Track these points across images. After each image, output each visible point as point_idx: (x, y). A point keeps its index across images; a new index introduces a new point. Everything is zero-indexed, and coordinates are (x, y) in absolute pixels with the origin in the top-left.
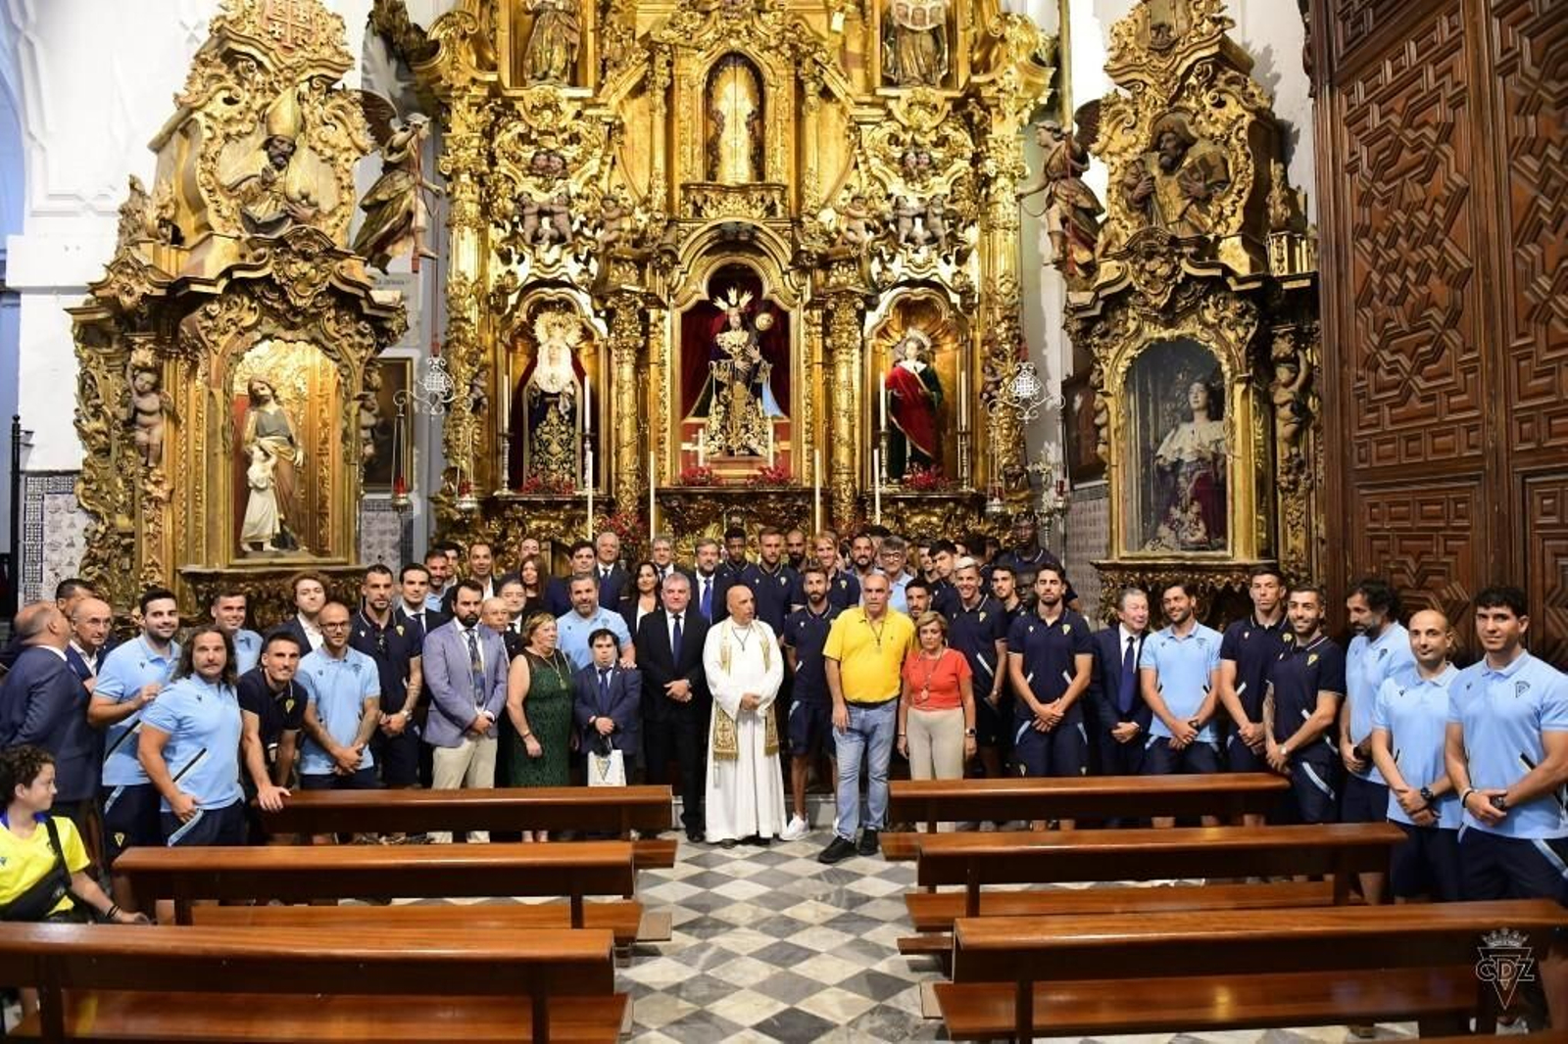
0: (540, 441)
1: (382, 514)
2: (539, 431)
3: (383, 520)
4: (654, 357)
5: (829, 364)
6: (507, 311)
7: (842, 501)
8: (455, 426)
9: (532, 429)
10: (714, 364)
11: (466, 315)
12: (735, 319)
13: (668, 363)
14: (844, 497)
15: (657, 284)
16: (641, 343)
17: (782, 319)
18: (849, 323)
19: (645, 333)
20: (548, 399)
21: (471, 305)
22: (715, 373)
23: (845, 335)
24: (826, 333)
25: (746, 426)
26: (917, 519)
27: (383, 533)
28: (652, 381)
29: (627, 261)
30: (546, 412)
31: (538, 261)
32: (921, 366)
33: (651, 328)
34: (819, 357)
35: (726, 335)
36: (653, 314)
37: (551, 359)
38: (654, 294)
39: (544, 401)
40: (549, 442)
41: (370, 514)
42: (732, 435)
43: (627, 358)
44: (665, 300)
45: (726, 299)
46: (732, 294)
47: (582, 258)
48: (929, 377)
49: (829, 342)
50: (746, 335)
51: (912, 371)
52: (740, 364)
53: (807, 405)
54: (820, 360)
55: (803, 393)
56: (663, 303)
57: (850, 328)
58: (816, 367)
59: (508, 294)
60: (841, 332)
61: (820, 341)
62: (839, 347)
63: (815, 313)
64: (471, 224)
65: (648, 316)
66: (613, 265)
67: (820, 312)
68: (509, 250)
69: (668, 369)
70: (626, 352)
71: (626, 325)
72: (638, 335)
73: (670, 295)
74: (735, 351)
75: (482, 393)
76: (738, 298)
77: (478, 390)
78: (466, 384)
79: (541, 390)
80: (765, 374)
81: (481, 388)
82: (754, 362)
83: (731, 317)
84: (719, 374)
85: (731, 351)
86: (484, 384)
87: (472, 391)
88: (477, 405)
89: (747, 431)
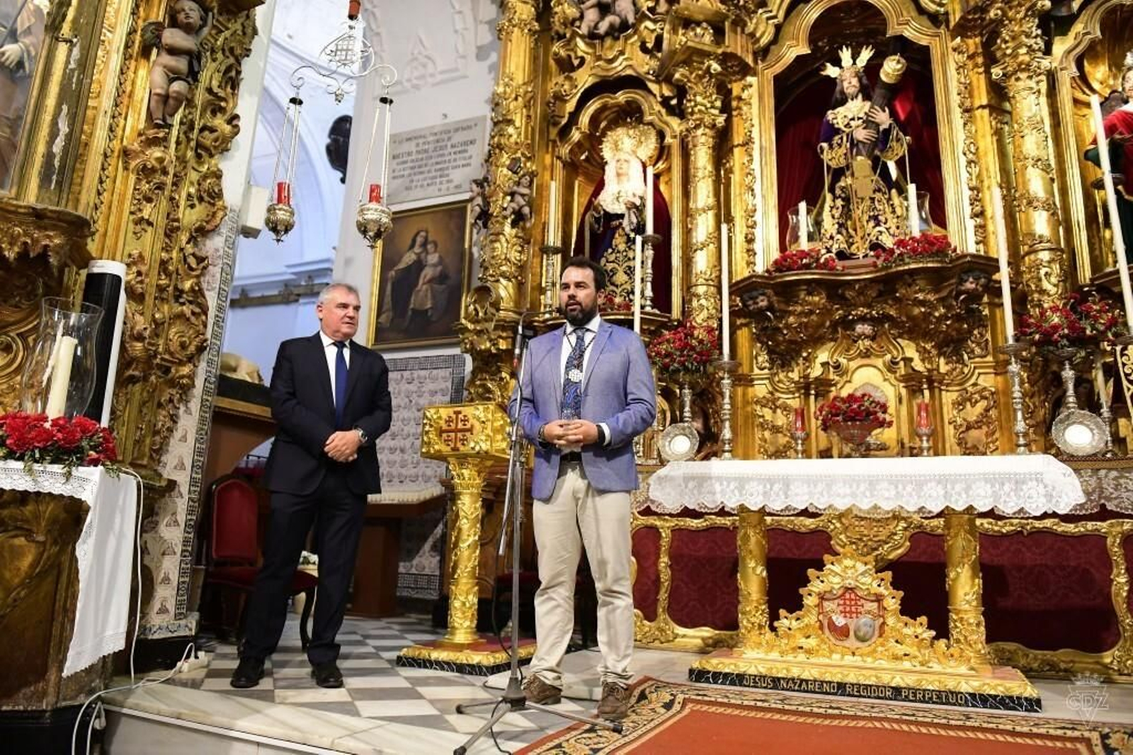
0: (605, 272)
1: (435, 372)
2: (603, 261)
3: (434, 379)
4: (738, 139)
5: (999, 96)
6: (564, 121)
7: (1043, 292)
8: (492, 242)
10: (825, 145)
11: (509, 117)
12: (850, 84)
13: (756, 140)
14: (1046, 285)
15: (735, 44)
16: (721, 120)
17: (918, 59)
18: (1028, 36)
20: (615, 223)
21: (516, 108)
22: (826, 157)
23: (1024, 50)
24: (991, 60)
25: (876, 218)
27: (434, 393)
28: (737, 169)
29: (698, 24)
30: (613, 237)
31: (599, 58)
33: (734, 104)
34: (982, 98)
35: (840, 109)
36: (736, 88)
37: (619, 175)
38: (732, 56)
39: (609, 222)
41: (423, 373)
42: (857, 239)
43: (703, 139)
44: (749, 60)
45: (837, 62)
46: (846, 55)
47: (650, 45)
49: (996, 72)
50: (868, 104)
52: (861, 134)
53: (970, 162)
54: (985, 102)
55: (961, 146)
56: (747, 65)
57: (1031, 42)
58: (978, 113)
59: (566, 101)
60: (1015, 49)
61: (982, 77)
62: (1015, 72)
63: (970, 42)
64: (522, 24)
65: (730, 91)
66: (681, 31)
67: (978, 40)
68: (569, 56)
69: (756, 147)
70: (700, 132)
71: (699, 99)
72: (716, 112)
73: (755, 54)
74: (852, 123)
75: (522, 202)
76: (855, 57)
77: (519, 199)
78: (506, 194)
79: (606, 213)
80: (901, 146)
81: (523, 195)
82: (881, 128)
83: (846, 84)
84: (831, 156)
85: (848, 125)
86: (526, 191)
87: (512, 201)
88: (519, 218)
89: (878, 224)
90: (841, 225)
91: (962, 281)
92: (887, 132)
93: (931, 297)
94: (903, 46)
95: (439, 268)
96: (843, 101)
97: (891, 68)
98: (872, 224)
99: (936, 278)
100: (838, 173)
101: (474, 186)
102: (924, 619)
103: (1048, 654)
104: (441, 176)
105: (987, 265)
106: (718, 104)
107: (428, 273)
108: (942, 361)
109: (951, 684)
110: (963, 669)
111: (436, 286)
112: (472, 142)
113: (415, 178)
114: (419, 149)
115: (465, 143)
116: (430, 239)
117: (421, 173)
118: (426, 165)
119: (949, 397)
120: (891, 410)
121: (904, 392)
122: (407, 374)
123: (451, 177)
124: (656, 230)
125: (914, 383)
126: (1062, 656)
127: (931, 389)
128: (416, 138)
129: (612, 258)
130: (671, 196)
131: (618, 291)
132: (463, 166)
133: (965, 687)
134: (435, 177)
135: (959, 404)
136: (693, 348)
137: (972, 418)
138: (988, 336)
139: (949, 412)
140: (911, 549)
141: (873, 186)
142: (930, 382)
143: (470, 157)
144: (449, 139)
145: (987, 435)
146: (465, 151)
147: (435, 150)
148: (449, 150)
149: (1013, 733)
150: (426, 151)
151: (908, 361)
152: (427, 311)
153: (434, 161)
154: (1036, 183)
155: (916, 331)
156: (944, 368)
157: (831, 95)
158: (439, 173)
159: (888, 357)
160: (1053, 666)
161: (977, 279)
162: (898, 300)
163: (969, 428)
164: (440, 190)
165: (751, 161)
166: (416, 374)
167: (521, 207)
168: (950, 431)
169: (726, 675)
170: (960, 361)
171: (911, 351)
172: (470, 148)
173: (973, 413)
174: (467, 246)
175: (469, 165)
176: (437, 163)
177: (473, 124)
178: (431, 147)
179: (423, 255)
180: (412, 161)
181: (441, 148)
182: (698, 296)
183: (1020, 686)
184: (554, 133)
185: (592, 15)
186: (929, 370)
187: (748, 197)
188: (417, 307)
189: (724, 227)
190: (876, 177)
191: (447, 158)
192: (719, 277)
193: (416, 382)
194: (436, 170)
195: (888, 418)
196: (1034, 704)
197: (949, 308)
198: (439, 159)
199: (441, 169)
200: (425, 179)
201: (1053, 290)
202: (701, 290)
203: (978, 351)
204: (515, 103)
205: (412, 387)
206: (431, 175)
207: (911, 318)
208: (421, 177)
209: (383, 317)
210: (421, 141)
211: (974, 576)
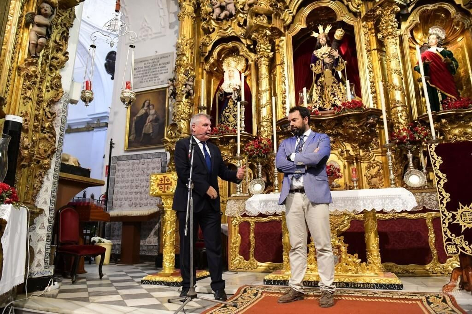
0: (225, 117)
1: (154, 159)
2: (224, 112)
3: (154, 163)
4: (278, 62)
5: (381, 45)
6: (207, 54)
7: (399, 123)
9: (220, 112)
10: (313, 64)
11: (184, 53)
12: (322, 40)
13: (286, 63)
14: (401, 120)
15: (276, 23)
16: (271, 54)
17: (349, 30)
18: (391, 21)
19: (273, 50)
20: (229, 96)
21: (186, 49)
22: (314, 69)
23: (390, 27)
24: (377, 31)
25: (334, 94)
26: (457, 131)
27: (154, 168)
28: (278, 74)
29: (261, 15)
30: (228, 102)
31: (221, 28)
32: (441, 49)
33: (276, 48)
35: (319, 50)
36: (277, 41)
37: (230, 77)
38: (275, 28)
39: (226, 96)
40: (229, 117)
41: (149, 160)
43: (264, 62)
44: (282, 30)
45: (317, 31)
46: (321, 28)
47: (241, 24)
48: (448, 54)
49: (380, 35)
50: (330, 48)
51: (435, 52)
52: (327, 60)
53: (370, 72)
54: (375, 47)
55: (366, 65)
56: (281, 32)
57: (393, 24)
58: (373, 52)
59: (207, 46)
60: (387, 27)
61: (374, 37)
62: (387, 36)
63: (369, 23)
64: (188, 14)
65: (275, 43)
66: (254, 18)
67: (372, 23)
68: (208, 28)
69: (286, 65)
70: (263, 59)
71: (262, 46)
72: (269, 51)
73: (285, 28)
74: (324, 56)
75: (190, 88)
76: (324, 29)
77: (188, 87)
78: (183, 85)
79: (225, 92)
80: (343, 65)
81: (190, 85)
82: (335, 58)
83: (321, 40)
84: (316, 69)
85: (322, 57)
86: (191, 83)
87: (186, 87)
88: (188, 95)
89: (335, 96)
90: (320, 97)
91: (368, 119)
92: (338, 59)
93: (356, 126)
94: (343, 25)
95: (155, 116)
96: (320, 47)
97: (339, 34)
98: (332, 96)
99: (358, 118)
100: (319, 76)
101: (169, 82)
102: (357, 255)
103: (405, 267)
104: (155, 77)
105: (377, 113)
106: (270, 48)
107: (150, 118)
108: (361, 151)
109: (368, 280)
110: (372, 274)
111: (154, 123)
112: (168, 63)
113: (144, 78)
114: (145, 66)
115: (165, 63)
116: (151, 103)
117: (147, 76)
118: (149, 73)
119: (364, 165)
120: (342, 171)
121: (346, 164)
122: (142, 161)
123: (159, 77)
124: (245, 99)
125: (350, 160)
126: (411, 267)
127: (357, 162)
128: (144, 61)
129: (228, 111)
130: (251, 85)
131: (231, 124)
132: (165, 73)
133: (373, 281)
134: (153, 78)
135: (368, 168)
136: (262, 148)
137: (373, 174)
138: (379, 141)
139: (364, 171)
140: (351, 226)
141: (332, 81)
142: (357, 159)
143: (167, 69)
144: (158, 62)
145: (379, 180)
146: (165, 67)
147: (152, 66)
148: (158, 66)
149: (392, 299)
150: (148, 67)
151: (348, 151)
152: (150, 134)
153: (152, 71)
154: (396, 80)
155: (350, 139)
156: (362, 154)
157: (315, 44)
158: (154, 76)
159: (340, 150)
160: (407, 271)
161: (374, 118)
162: (343, 127)
163: (372, 178)
164: (155, 83)
165: (284, 71)
166: (146, 160)
167: (189, 90)
168: (365, 179)
169: (279, 281)
170: (368, 151)
171: (349, 147)
172: (167, 65)
173: (374, 171)
174: (167, 106)
175: (166, 72)
176: (153, 72)
177: (168, 55)
178: (151, 65)
179: (148, 111)
180: (143, 71)
181: (155, 65)
182: (263, 126)
183: (394, 280)
184: (202, 59)
185: (217, 11)
186: (356, 155)
187: (283, 86)
188: (146, 132)
189: (273, 98)
190: (333, 78)
191: (157, 70)
192: (272, 119)
193: (146, 164)
194: (153, 75)
195: (340, 174)
196: (400, 287)
197: (363, 130)
198: (154, 70)
199: (155, 74)
200: (148, 78)
201: (403, 122)
202: (264, 124)
203: (375, 147)
204: (186, 47)
205: (145, 166)
206: (151, 77)
207: (348, 134)
208: (146, 77)
209: (131, 137)
210: (146, 62)
211: (376, 237)
